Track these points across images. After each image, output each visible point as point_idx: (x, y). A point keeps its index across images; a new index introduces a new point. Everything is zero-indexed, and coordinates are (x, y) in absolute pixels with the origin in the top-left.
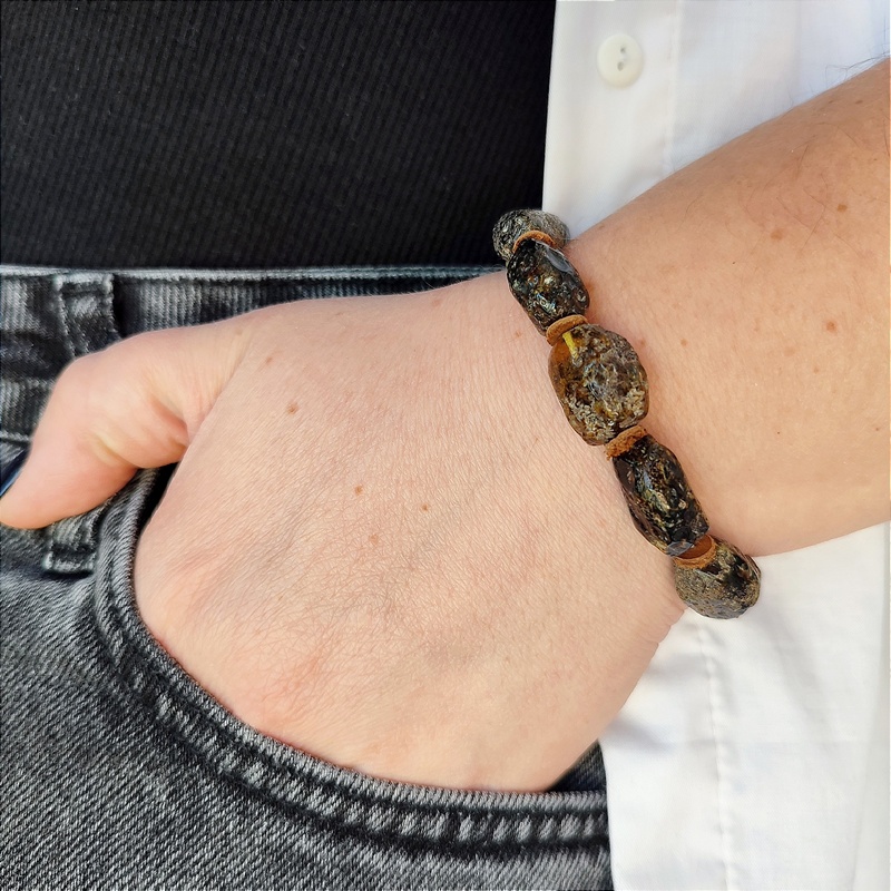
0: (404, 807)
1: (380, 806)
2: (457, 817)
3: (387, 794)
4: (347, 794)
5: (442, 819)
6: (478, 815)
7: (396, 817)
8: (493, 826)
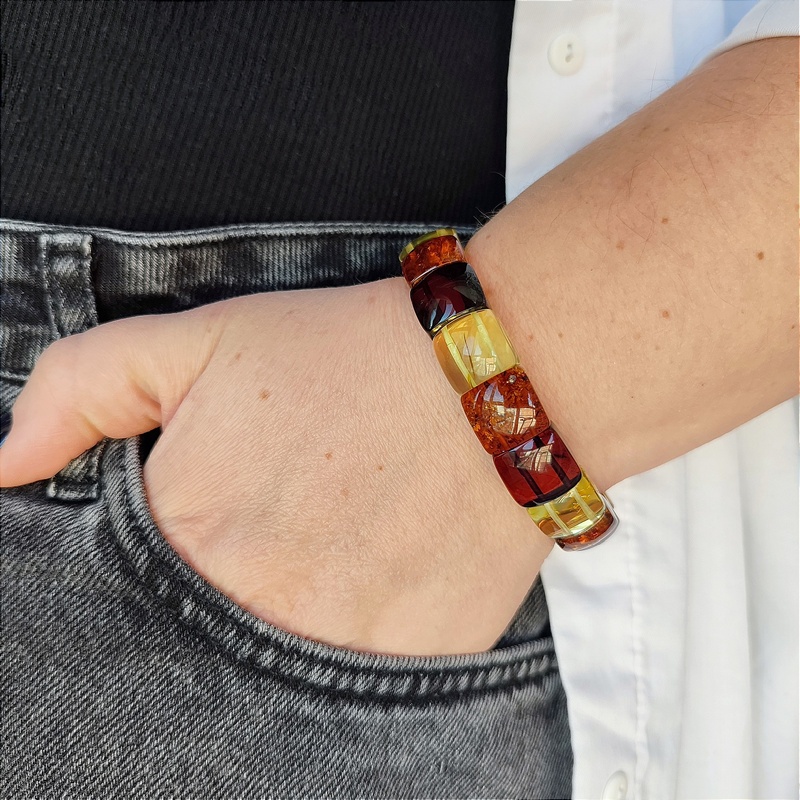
0: (381, 673)
1: (364, 674)
2: (419, 677)
3: (370, 664)
4: (339, 667)
5: (408, 680)
6: (433, 675)
7: (376, 681)
8: (443, 682)
